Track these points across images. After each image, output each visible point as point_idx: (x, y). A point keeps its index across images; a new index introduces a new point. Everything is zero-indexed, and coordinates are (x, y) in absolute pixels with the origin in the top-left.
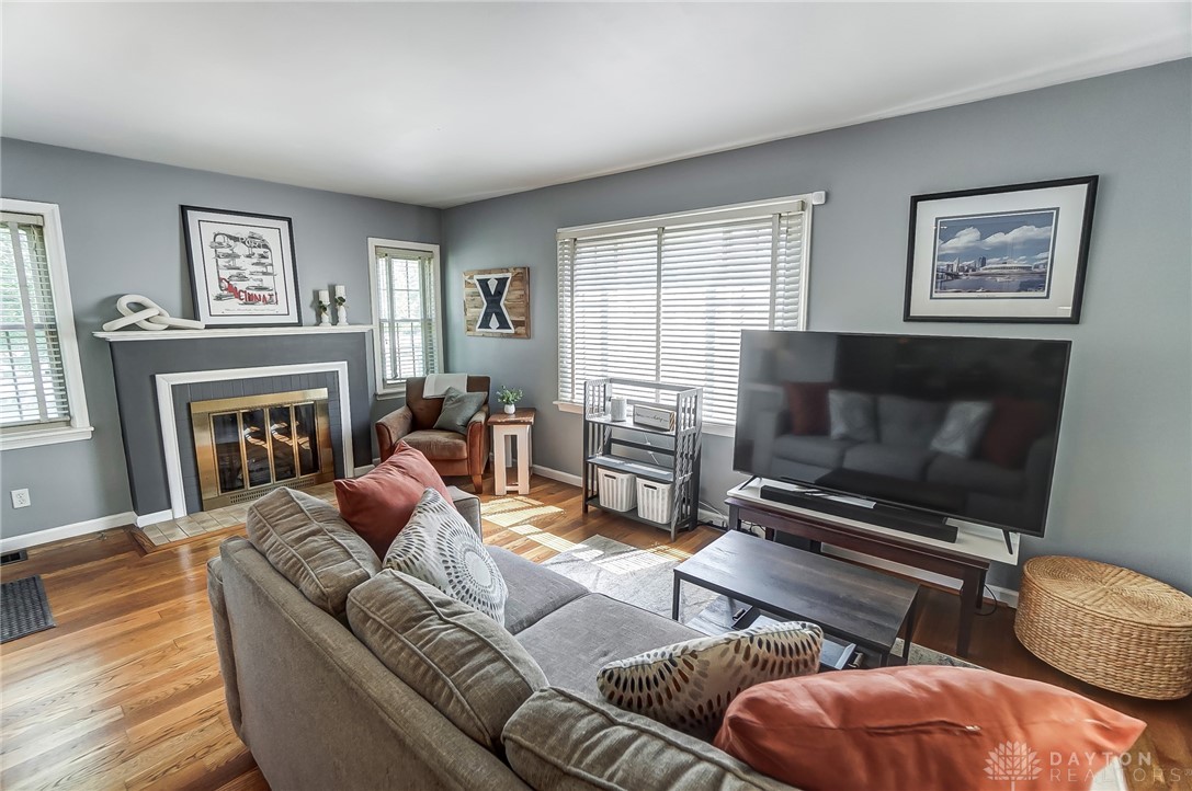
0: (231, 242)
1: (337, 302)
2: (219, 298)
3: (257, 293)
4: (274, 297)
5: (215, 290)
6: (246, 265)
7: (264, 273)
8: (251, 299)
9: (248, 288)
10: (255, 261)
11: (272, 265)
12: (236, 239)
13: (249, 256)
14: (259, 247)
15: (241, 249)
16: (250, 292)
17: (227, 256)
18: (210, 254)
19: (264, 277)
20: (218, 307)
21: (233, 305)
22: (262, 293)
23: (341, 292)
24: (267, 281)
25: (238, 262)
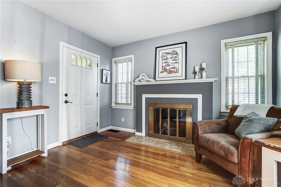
0: (167, 55)
1: (202, 69)
2: (161, 72)
3: (172, 70)
4: (178, 71)
5: (161, 70)
6: (170, 61)
7: (175, 63)
8: (170, 72)
9: (170, 68)
10: (173, 59)
11: (178, 60)
12: (168, 53)
13: (171, 58)
14: (175, 54)
15: (169, 56)
16: (170, 70)
17: (165, 59)
18: (161, 59)
19: (175, 64)
20: (161, 75)
21: (165, 74)
22: (174, 70)
23: (204, 66)
24: (176, 65)
25: (168, 61)
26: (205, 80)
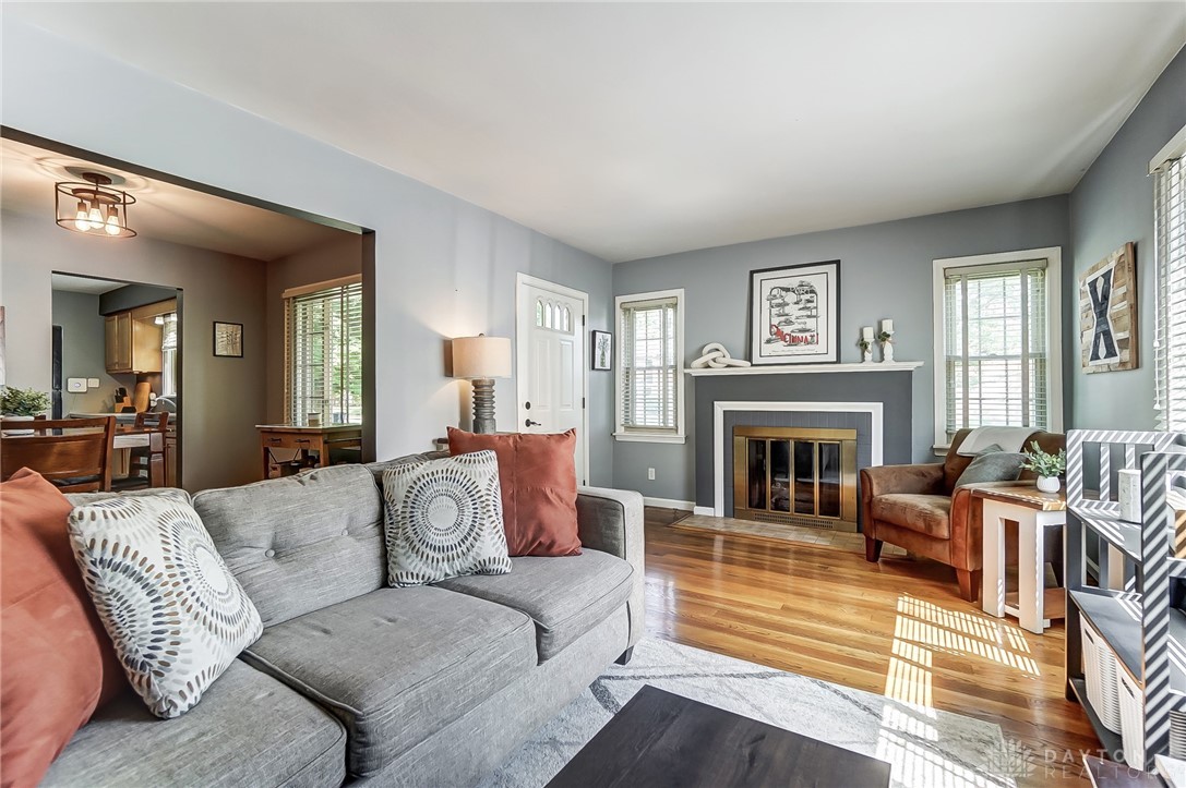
0: (784, 293)
1: (882, 337)
2: (768, 341)
3: (800, 335)
4: (815, 338)
5: (766, 335)
6: (792, 310)
7: (809, 317)
8: (794, 341)
9: (792, 332)
10: (801, 306)
11: (816, 308)
12: (787, 290)
13: (797, 303)
14: (807, 292)
15: (791, 298)
16: (794, 335)
17: (779, 305)
18: (766, 305)
19: (808, 320)
20: (767, 349)
21: (779, 347)
22: (804, 335)
23: (888, 327)
24: (811, 324)
25: (787, 309)
26: (889, 365)
